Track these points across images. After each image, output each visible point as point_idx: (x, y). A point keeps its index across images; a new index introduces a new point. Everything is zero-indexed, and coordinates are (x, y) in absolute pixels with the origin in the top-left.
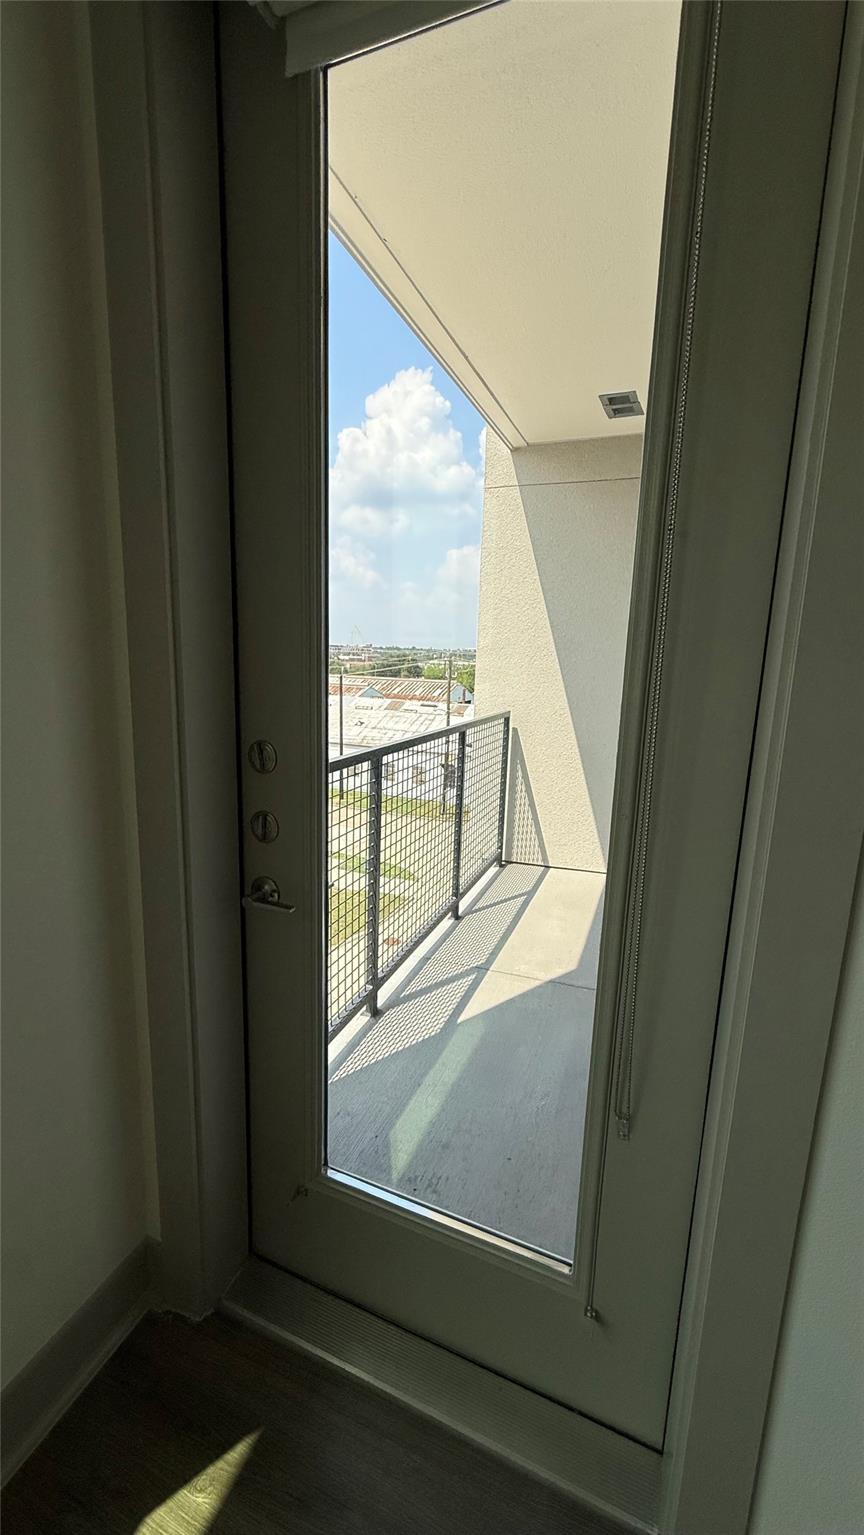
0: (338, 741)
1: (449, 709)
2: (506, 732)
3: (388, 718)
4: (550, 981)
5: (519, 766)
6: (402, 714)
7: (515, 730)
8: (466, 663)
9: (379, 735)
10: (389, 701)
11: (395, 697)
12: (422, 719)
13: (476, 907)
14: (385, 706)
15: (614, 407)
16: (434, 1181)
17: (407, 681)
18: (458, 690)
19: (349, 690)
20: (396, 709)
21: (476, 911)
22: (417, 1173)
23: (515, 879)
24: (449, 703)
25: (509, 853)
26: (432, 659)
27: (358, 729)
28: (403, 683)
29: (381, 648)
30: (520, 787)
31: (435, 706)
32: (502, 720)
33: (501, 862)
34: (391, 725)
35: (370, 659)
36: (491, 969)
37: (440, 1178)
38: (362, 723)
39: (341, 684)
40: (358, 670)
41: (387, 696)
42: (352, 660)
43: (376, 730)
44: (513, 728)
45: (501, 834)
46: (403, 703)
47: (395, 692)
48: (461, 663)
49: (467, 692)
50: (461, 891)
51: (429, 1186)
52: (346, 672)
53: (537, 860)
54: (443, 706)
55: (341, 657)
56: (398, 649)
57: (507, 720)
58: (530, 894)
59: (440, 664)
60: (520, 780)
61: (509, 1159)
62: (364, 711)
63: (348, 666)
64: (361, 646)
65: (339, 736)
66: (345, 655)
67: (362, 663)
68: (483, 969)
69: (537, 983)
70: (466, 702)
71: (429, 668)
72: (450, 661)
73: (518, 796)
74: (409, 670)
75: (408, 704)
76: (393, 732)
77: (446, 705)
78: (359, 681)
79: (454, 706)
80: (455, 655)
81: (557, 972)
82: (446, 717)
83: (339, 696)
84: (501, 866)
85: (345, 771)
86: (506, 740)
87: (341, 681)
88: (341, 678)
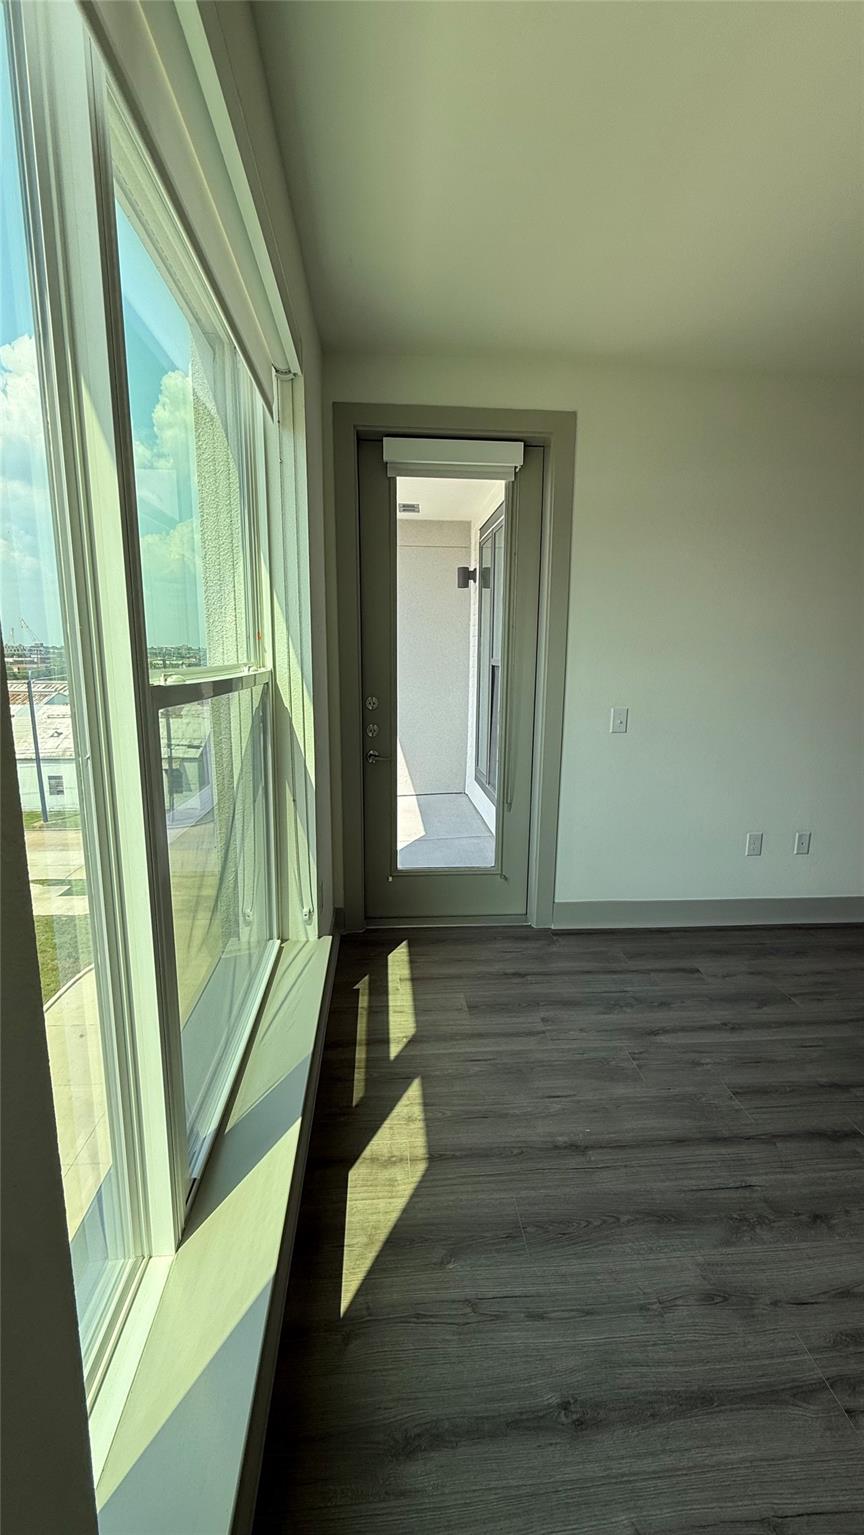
0: (34, 756)
19: (37, 697)
27: (56, 741)
38: (60, 734)
39: (29, 691)
62: (61, 720)
65: (34, 751)
83: (28, 706)
87: (29, 687)
88: (29, 684)
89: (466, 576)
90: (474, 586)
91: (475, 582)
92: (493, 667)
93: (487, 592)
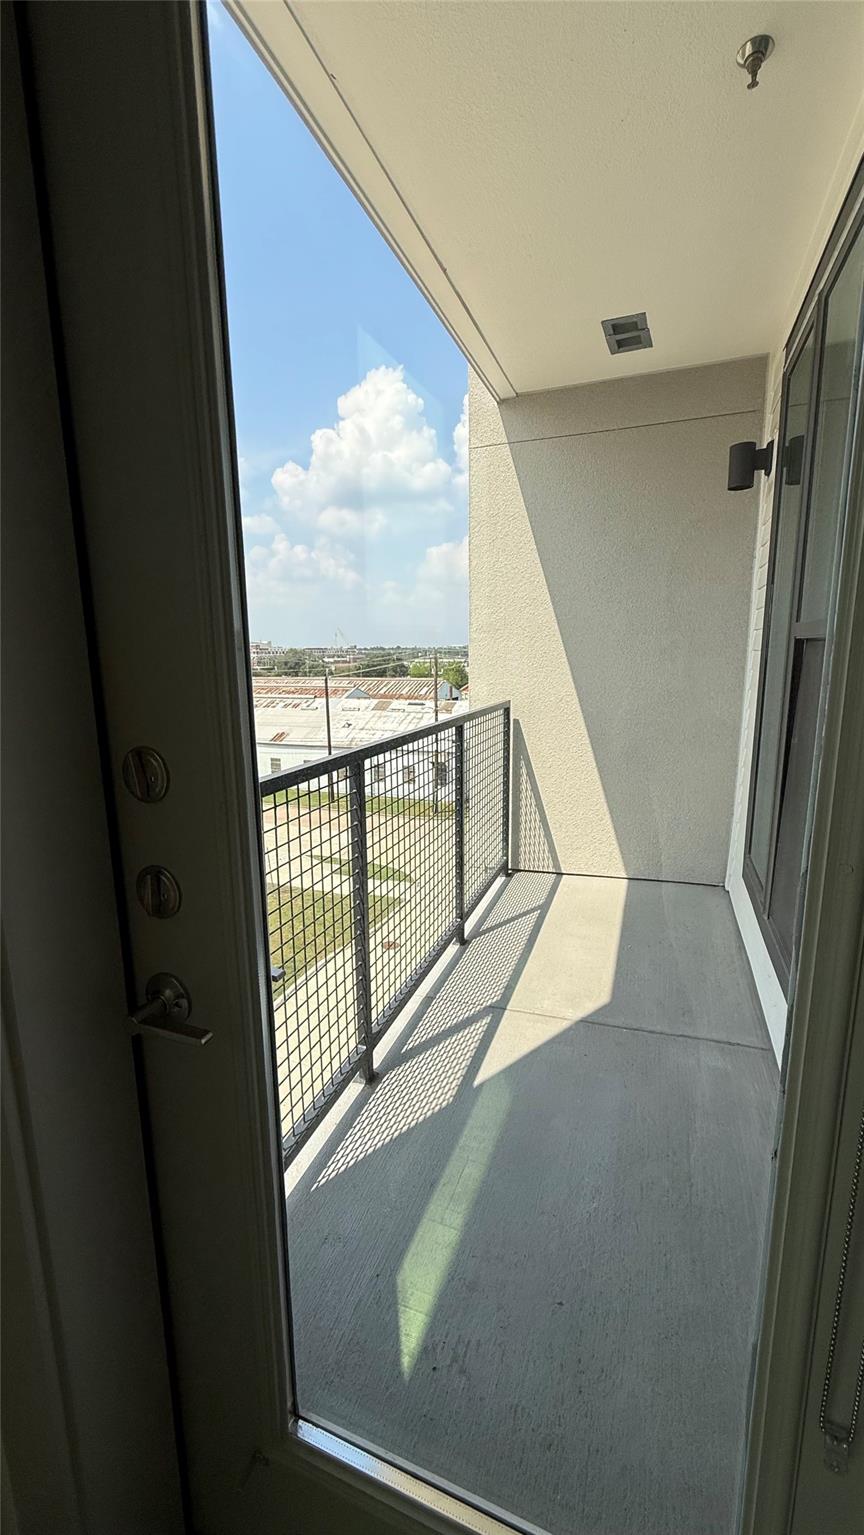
0: (327, 744)
1: (436, 706)
2: (507, 724)
3: (375, 719)
4: (581, 1021)
5: (523, 762)
6: (389, 714)
7: (516, 722)
8: (452, 660)
9: (368, 736)
10: (376, 701)
11: (384, 696)
12: (410, 718)
13: (484, 928)
14: (373, 706)
15: (619, 337)
16: (461, 1350)
17: (393, 681)
18: (444, 687)
19: (335, 692)
20: (384, 709)
21: (484, 932)
22: (437, 1338)
23: (525, 891)
24: (436, 700)
25: (516, 860)
26: (418, 657)
27: (346, 731)
28: (388, 684)
29: (365, 649)
30: (525, 785)
31: (423, 704)
32: (502, 711)
33: (507, 871)
34: (379, 725)
35: (355, 660)
36: (508, 1007)
37: (469, 1342)
38: (349, 725)
39: (326, 687)
40: (343, 671)
41: (374, 697)
42: (338, 662)
43: (364, 732)
44: (514, 720)
45: (506, 840)
46: (390, 703)
47: (382, 692)
48: (445, 660)
49: (454, 689)
50: (466, 910)
51: (454, 1360)
52: (331, 673)
53: (548, 867)
54: (430, 704)
55: (326, 660)
56: (384, 649)
57: (507, 711)
58: (544, 908)
59: (425, 663)
60: (524, 777)
61: (561, 1304)
62: (352, 713)
63: (333, 669)
64: (345, 647)
65: (327, 740)
66: (329, 657)
67: (347, 665)
68: (497, 1010)
69: (565, 1025)
70: (453, 699)
71: (414, 666)
72: (436, 658)
73: (523, 795)
74: (394, 669)
75: (395, 704)
76: (382, 733)
77: (433, 703)
78: (345, 683)
79: (442, 703)
80: (440, 653)
81: (588, 1008)
82: (434, 714)
83: (324, 700)
84: (509, 875)
85: (335, 773)
86: (507, 733)
87: (326, 683)
88: (326, 680)
89: (747, 462)
90: (765, 483)
91: (768, 474)
92: (799, 643)
93: (793, 493)
